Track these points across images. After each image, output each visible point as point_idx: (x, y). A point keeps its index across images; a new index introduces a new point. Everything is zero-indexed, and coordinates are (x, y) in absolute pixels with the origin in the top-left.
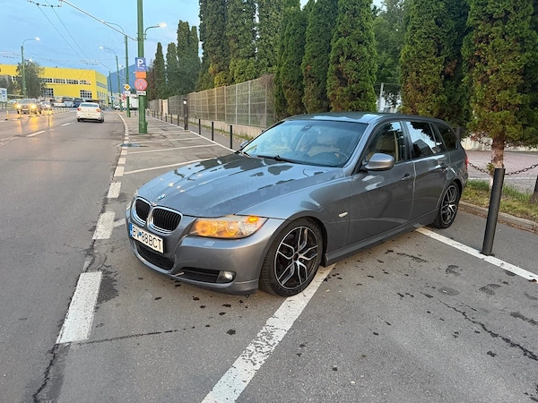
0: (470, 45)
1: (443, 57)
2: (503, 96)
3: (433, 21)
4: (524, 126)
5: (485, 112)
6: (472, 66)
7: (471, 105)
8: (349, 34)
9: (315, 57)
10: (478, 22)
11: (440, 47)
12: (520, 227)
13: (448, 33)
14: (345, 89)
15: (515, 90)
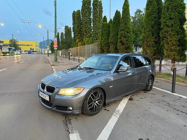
0: (162, 33)
1: (154, 37)
2: (174, 47)
3: (150, 27)
4: (181, 56)
5: (168, 52)
6: (163, 39)
7: (164, 50)
8: (124, 30)
9: (113, 37)
10: (164, 27)
11: (153, 34)
12: (182, 86)
13: (155, 30)
14: (123, 46)
15: (177, 46)
